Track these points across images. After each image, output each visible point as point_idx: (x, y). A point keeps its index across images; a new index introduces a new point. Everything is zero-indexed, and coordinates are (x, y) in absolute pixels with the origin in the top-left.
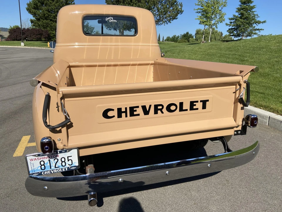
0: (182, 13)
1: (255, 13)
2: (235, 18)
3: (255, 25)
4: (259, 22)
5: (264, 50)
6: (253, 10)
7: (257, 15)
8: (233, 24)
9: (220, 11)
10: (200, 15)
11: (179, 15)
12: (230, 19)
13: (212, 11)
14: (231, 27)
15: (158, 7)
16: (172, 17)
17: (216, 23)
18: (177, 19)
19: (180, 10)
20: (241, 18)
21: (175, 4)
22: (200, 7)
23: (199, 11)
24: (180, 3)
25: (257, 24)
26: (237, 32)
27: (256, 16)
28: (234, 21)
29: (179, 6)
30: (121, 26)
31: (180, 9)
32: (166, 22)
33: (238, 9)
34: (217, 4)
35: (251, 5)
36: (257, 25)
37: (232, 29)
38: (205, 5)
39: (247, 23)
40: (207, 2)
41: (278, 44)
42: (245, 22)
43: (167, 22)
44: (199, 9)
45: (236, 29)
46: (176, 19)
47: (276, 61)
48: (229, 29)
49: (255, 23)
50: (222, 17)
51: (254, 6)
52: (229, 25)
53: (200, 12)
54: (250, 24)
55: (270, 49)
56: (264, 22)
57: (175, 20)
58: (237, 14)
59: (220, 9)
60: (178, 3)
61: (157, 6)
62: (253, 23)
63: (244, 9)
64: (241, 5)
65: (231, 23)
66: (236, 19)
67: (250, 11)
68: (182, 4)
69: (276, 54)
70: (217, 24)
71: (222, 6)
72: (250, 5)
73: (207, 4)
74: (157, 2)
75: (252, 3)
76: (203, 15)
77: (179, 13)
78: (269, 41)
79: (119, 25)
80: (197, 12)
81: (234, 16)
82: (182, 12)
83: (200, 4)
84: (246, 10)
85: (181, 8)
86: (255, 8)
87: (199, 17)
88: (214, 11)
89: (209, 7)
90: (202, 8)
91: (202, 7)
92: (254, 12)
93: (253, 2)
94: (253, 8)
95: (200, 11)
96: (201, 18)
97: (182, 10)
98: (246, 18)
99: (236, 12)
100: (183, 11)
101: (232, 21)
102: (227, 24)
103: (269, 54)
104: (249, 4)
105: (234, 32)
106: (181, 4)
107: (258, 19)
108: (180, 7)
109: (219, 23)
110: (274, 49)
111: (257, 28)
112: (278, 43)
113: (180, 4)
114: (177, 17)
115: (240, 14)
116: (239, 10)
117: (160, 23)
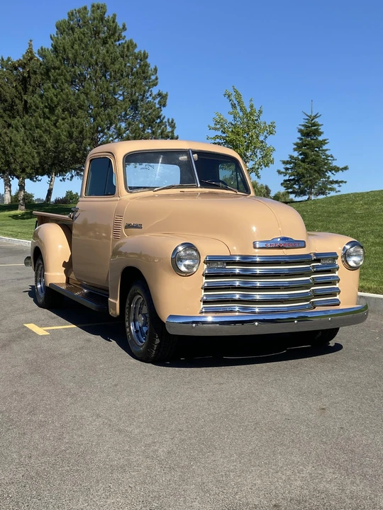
1: (327, 153)
2: (292, 160)
3: (329, 174)
4: (337, 169)
5: (345, 215)
6: (324, 148)
7: (332, 157)
8: (290, 171)
9: (262, 142)
12: (284, 163)
13: (246, 142)
14: (287, 178)
15: (120, 127)
17: (257, 166)
19: (170, 134)
20: (303, 161)
21: (158, 121)
22: (219, 133)
23: (218, 140)
24: (168, 120)
25: (333, 172)
26: (300, 187)
27: (329, 158)
28: (292, 165)
29: (168, 127)
30: (18, 168)
31: (169, 132)
33: (297, 144)
34: (255, 128)
35: (320, 138)
37: (289, 180)
38: (230, 130)
39: (315, 171)
40: (233, 123)
41: (366, 206)
42: (311, 169)
44: (217, 137)
45: (298, 181)
48: (285, 181)
49: (330, 171)
50: (266, 155)
51: (325, 140)
52: (283, 173)
54: (321, 173)
55: (355, 214)
56: (346, 168)
58: (296, 154)
59: (261, 138)
60: (165, 120)
61: (116, 126)
62: (326, 171)
63: (307, 145)
64: (302, 139)
65: (287, 169)
66: (295, 164)
67: (319, 149)
68: (174, 122)
69: (362, 221)
70: (258, 168)
71: (265, 134)
72: (317, 138)
73: (235, 128)
74: (115, 117)
75: (320, 135)
78: (354, 201)
79: (13, 166)
81: (291, 157)
83: (218, 126)
84: (311, 147)
85: (172, 132)
86: (326, 143)
88: (251, 143)
89: (238, 135)
90: (224, 135)
91: (224, 133)
92: (327, 150)
93: (322, 133)
94: (324, 143)
95: (220, 141)
98: (313, 161)
99: (295, 150)
101: (288, 166)
102: (279, 172)
103: (352, 221)
104: (315, 136)
105: (295, 186)
106: (172, 122)
107: (334, 164)
108: (169, 129)
109: (263, 166)
110: (360, 214)
111: (335, 180)
112: (366, 204)
113: (170, 121)
115: (301, 155)
116: (299, 146)
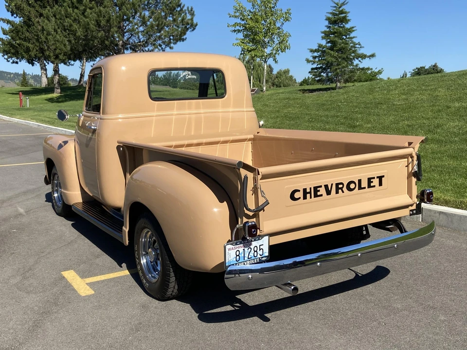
0: (194, 29)
1: (355, 40)
2: (321, 50)
3: (356, 62)
4: (364, 57)
5: (384, 107)
6: (352, 35)
7: (360, 45)
8: (317, 60)
9: (279, 28)
10: (240, 36)
11: (188, 33)
12: (312, 51)
13: (264, 28)
14: (315, 66)
15: (144, 16)
16: (173, 36)
17: (274, 52)
18: (185, 41)
19: (190, 22)
20: (331, 49)
21: (179, 9)
22: (238, 21)
23: (238, 28)
24: (188, 8)
25: (360, 59)
26: (327, 75)
27: (357, 46)
28: (319, 54)
29: (188, 15)
30: (52, 54)
31: (189, 20)
32: (160, 45)
33: (324, 32)
34: (272, 15)
35: (348, 26)
36: (360, 61)
37: (316, 68)
38: (249, 17)
39: (344, 59)
40: (252, 11)
41: (404, 97)
42: (340, 57)
43: (163, 46)
44: (237, 24)
45: (324, 69)
46: (183, 40)
47: (409, 126)
48: (312, 69)
49: (357, 59)
50: (283, 41)
51: (353, 28)
52: (311, 61)
53: (239, 31)
54: (349, 60)
55: (394, 105)
56: (373, 56)
57: (181, 42)
58: (324, 42)
59: (278, 25)
60: (185, 8)
61: (140, 15)
62: (354, 59)
63: (336, 33)
64: (330, 26)
65: (315, 57)
66: (323, 52)
67: (346, 36)
68: (193, 10)
69: (405, 113)
70: (275, 54)
71: (281, 20)
72: (344, 26)
73: (254, 15)
74: (139, 6)
75: (348, 23)
76: (246, 36)
77: (188, 29)
78: (389, 91)
79: (47, 53)
80: (235, 31)
81: (320, 46)
82: (193, 26)
83: (238, 14)
84: (339, 34)
85: (192, 19)
86: (354, 31)
87: (239, 42)
88: (269, 29)
89: (258, 22)
90: (243, 22)
91: (243, 20)
92: (354, 37)
93: (349, 20)
94: (351, 30)
95: (240, 29)
96: (243, 43)
97: (195, 22)
98: (341, 50)
99: (323, 38)
100: (196, 25)
101: (316, 54)
102: (308, 61)
103: (393, 113)
104: (342, 24)
105: (322, 74)
106: (191, 10)
107: (361, 51)
108: (189, 17)
109: (280, 52)
110: (400, 105)
111: (361, 67)
112: (403, 94)
113: (190, 9)
114: (184, 37)
115: (328, 42)
116: (326, 35)
117: (147, 49)
